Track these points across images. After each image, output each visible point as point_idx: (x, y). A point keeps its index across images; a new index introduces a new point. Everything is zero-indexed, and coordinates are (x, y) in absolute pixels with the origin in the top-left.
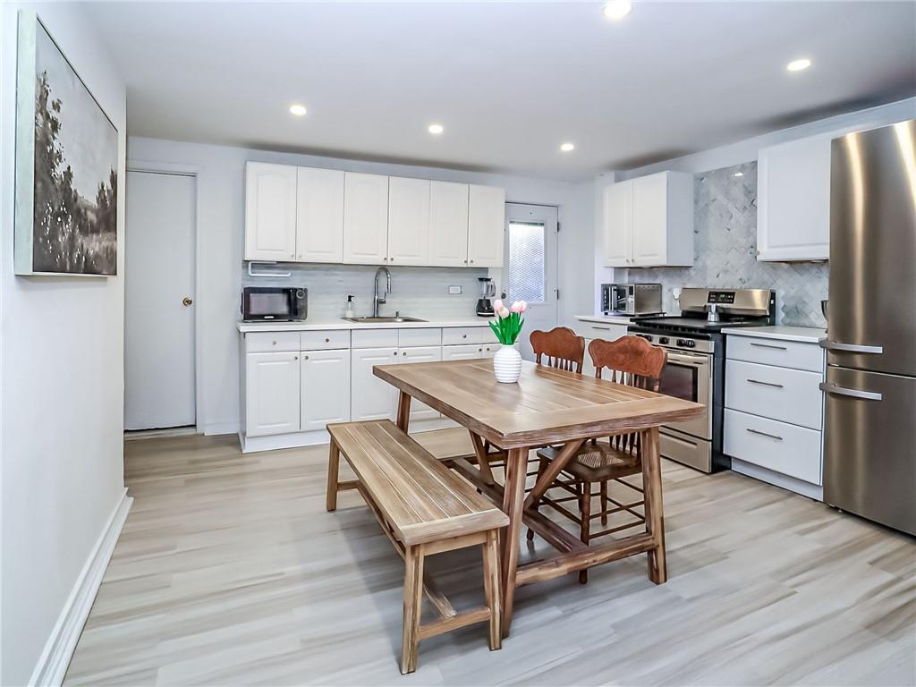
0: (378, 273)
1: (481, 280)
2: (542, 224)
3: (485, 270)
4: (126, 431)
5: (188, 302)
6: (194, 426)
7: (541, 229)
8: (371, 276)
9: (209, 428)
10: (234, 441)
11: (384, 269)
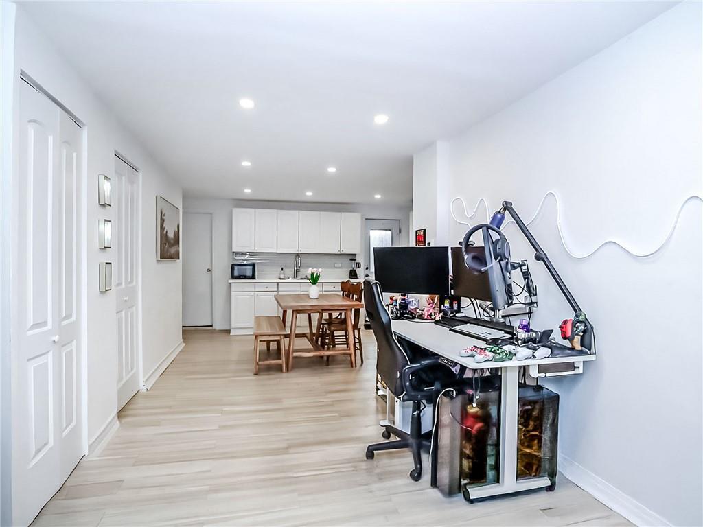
0: (296, 257)
1: (351, 260)
2: (390, 230)
3: (355, 255)
4: (183, 327)
5: (209, 270)
6: (211, 326)
7: (390, 232)
8: (293, 258)
9: (217, 327)
10: (228, 332)
11: (298, 255)
